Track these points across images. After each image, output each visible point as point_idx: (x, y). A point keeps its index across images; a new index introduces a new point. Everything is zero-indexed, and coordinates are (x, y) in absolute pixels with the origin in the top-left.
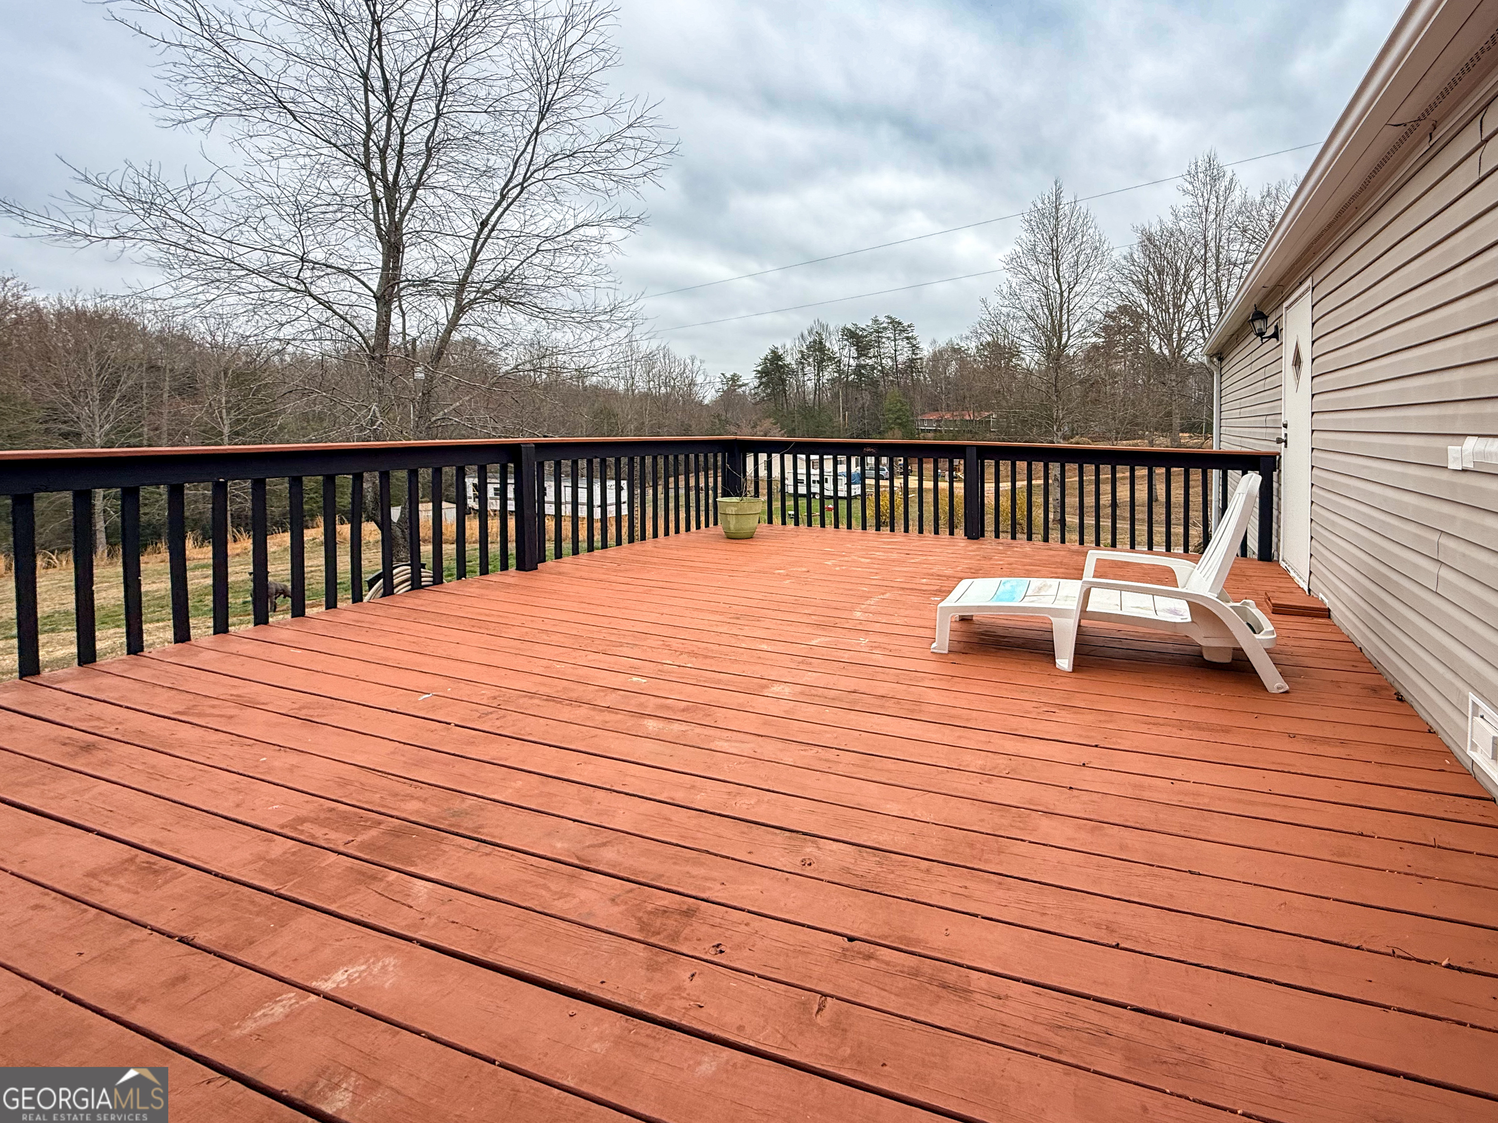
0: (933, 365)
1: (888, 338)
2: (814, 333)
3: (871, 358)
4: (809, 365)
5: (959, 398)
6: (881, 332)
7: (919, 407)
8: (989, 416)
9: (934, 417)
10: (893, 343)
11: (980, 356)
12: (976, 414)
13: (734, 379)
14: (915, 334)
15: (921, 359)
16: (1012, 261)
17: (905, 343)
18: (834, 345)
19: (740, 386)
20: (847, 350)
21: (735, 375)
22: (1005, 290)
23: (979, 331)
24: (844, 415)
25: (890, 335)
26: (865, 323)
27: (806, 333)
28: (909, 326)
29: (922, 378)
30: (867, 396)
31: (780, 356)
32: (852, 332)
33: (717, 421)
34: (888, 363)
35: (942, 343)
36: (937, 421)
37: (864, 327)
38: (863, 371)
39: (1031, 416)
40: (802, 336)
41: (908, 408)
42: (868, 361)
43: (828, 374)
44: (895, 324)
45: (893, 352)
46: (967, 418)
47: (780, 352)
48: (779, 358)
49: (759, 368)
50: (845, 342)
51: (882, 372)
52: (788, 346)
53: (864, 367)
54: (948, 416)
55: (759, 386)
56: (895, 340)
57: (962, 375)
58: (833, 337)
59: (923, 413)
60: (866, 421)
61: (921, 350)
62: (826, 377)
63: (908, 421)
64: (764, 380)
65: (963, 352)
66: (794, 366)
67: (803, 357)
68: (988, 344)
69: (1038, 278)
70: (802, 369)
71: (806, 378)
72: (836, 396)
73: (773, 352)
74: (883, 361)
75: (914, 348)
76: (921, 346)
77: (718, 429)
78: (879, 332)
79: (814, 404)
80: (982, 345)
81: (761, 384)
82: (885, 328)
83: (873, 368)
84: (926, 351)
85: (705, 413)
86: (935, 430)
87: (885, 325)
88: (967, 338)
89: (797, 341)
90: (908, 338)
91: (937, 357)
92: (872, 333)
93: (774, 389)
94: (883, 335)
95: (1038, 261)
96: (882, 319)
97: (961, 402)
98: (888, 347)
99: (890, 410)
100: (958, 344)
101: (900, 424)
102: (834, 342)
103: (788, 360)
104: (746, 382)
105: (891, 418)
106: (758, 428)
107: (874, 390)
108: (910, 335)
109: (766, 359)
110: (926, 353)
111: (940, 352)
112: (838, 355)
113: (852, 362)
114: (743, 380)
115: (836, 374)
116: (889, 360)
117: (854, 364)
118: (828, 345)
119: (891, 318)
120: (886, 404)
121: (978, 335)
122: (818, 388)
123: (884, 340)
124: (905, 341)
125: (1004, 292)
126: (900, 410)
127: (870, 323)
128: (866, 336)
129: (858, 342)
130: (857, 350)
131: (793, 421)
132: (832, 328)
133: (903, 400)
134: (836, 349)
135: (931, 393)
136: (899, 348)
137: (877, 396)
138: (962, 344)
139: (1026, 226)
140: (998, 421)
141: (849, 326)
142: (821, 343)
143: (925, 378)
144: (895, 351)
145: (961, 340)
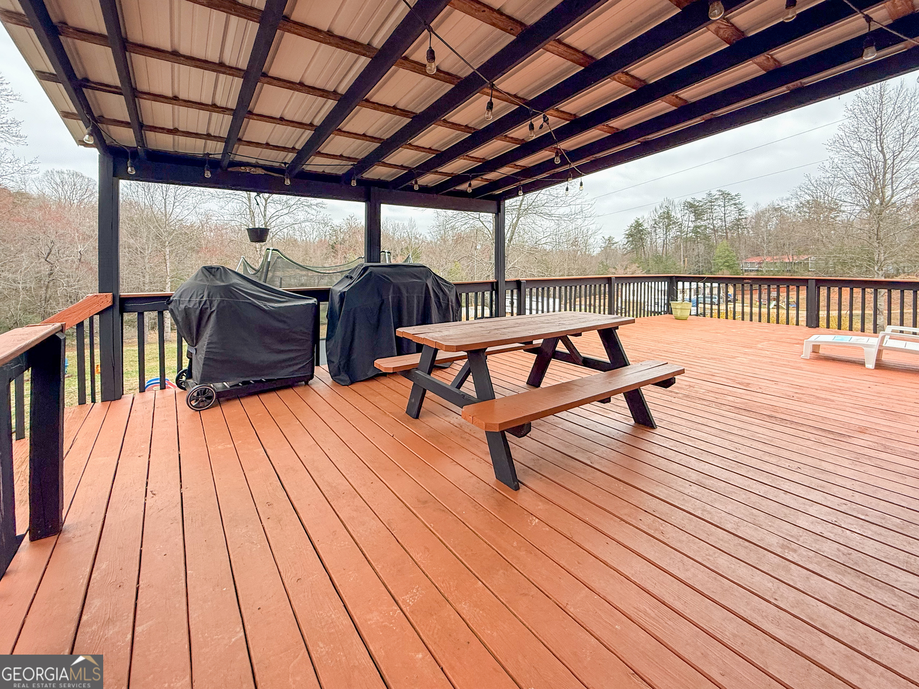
0: (756, 222)
1: (719, 206)
2: (664, 206)
3: (705, 220)
4: (660, 228)
5: (779, 246)
6: (714, 202)
7: (743, 254)
8: (807, 259)
9: (756, 260)
10: (723, 208)
11: (799, 212)
12: (795, 258)
13: (610, 239)
14: (741, 200)
15: (746, 218)
16: (834, 142)
17: (732, 208)
18: (677, 214)
19: (614, 244)
20: (687, 216)
21: (610, 237)
22: (827, 164)
23: (799, 193)
24: (684, 261)
25: (721, 203)
26: (701, 197)
27: (658, 208)
28: (736, 196)
29: (745, 232)
30: (702, 248)
31: (640, 224)
32: (691, 204)
33: (601, 265)
34: (718, 223)
35: (764, 205)
36: (760, 263)
37: (700, 200)
38: (699, 230)
39: (851, 259)
40: (656, 210)
41: (735, 254)
42: (702, 223)
43: (673, 233)
44: (725, 195)
45: (723, 215)
46: (787, 261)
47: (641, 221)
48: (640, 225)
49: (627, 232)
50: (686, 211)
51: (713, 229)
52: (645, 217)
53: (699, 227)
54: (769, 259)
55: (627, 243)
56: (724, 207)
57: (782, 229)
58: (677, 208)
59: (746, 257)
60: (700, 264)
61: (746, 212)
62: (671, 235)
63: (734, 264)
64: (631, 239)
65: (783, 210)
66: (650, 230)
67: (655, 223)
68: (808, 202)
69: (861, 153)
70: (655, 231)
71: (658, 237)
72: (678, 248)
73: (637, 222)
74: (715, 222)
75: (740, 211)
76: (746, 209)
77: (602, 270)
78: (711, 202)
79: (663, 253)
80: (801, 203)
81: (628, 242)
82: (716, 199)
83: (706, 227)
84: (750, 211)
85: (594, 262)
86: (757, 271)
87: (717, 197)
88: (788, 199)
89: (652, 213)
90: (735, 204)
91: (758, 217)
92: (706, 203)
93: (636, 245)
94: (715, 203)
95: (860, 140)
96: (714, 192)
97: (781, 249)
98: (719, 212)
99: (719, 257)
100: (778, 205)
101: (728, 266)
102: (678, 211)
103: (646, 226)
104: (617, 241)
105: (720, 262)
106: (628, 270)
107: (707, 242)
108: (737, 202)
109: (631, 226)
110: (749, 214)
111: (763, 212)
112: (680, 220)
113: (691, 224)
114: (615, 240)
115: (678, 233)
116: (719, 221)
117: (692, 226)
118: (673, 214)
119: (722, 191)
120: (717, 252)
121: (797, 196)
122: (665, 244)
123: (716, 207)
124: (733, 206)
125: (827, 168)
126: (728, 256)
127: (705, 196)
128: (702, 206)
129: (695, 211)
130: (694, 216)
131: (648, 265)
132: (676, 202)
133: (730, 249)
134: (679, 216)
135: (753, 243)
136: (728, 212)
137: (710, 247)
138: (781, 204)
139: (850, 114)
140: (817, 263)
141: (689, 200)
142: (668, 213)
143: (748, 232)
144: (725, 214)
145: (782, 201)
